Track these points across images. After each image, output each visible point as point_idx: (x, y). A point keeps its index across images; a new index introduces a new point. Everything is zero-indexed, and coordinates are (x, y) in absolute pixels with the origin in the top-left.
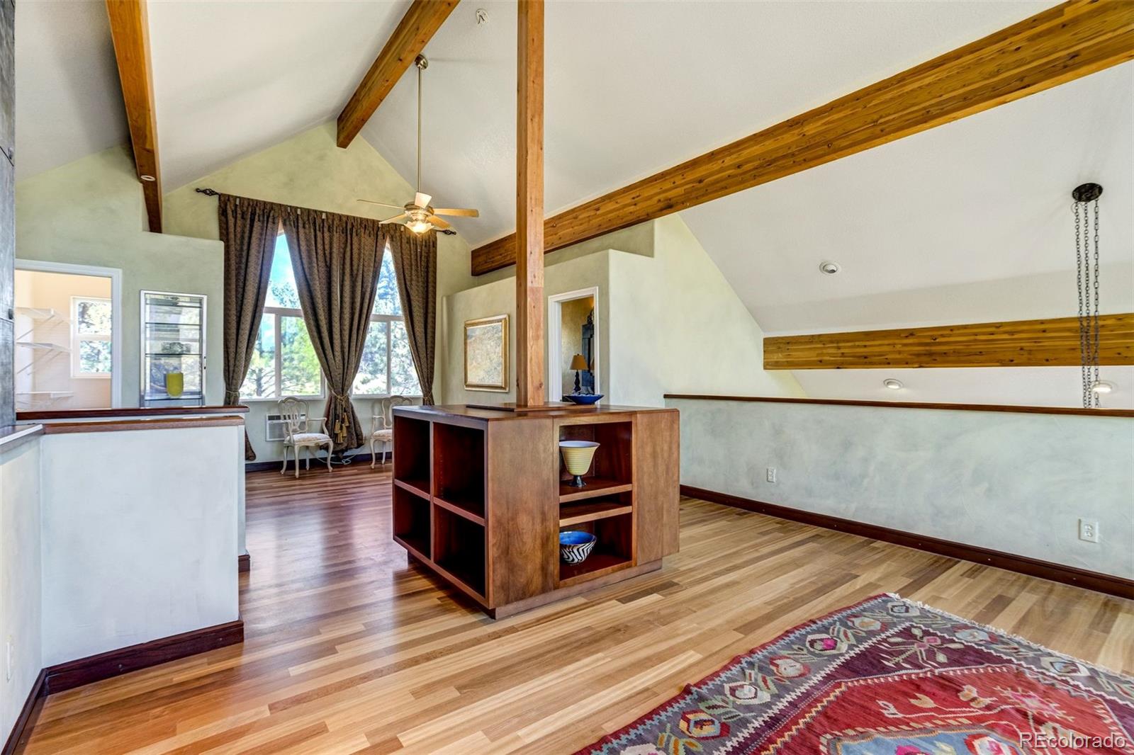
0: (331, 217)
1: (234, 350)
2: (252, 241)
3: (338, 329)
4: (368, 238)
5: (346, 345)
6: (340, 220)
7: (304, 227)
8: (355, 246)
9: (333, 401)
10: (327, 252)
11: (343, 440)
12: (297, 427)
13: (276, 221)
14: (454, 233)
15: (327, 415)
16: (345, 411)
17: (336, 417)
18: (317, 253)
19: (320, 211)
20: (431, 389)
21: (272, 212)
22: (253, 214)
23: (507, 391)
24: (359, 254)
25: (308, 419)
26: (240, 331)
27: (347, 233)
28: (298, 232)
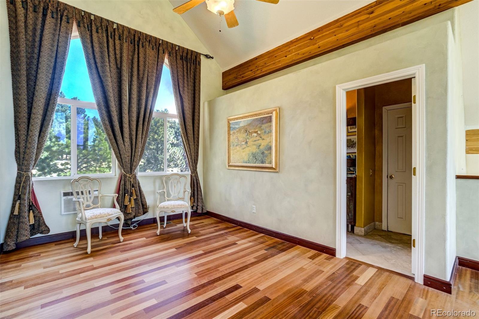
0: (121, 28)
1: (25, 133)
2: (44, 33)
3: (127, 119)
4: (151, 50)
5: (134, 133)
6: (129, 32)
7: (97, 32)
8: (141, 55)
9: (123, 178)
10: (118, 56)
11: (132, 211)
12: (90, 203)
13: (70, 21)
14: (212, 58)
15: (118, 192)
16: (133, 187)
17: (125, 191)
18: (109, 56)
19: (111, 21)
20: (196, 168)
21: (66, 11)
22: (45, 10)
23: (278, 170)
24: (145, 62)
25: (100, 195)
26: (32, 115)
27: (135, 43)
28: (91, 36)
